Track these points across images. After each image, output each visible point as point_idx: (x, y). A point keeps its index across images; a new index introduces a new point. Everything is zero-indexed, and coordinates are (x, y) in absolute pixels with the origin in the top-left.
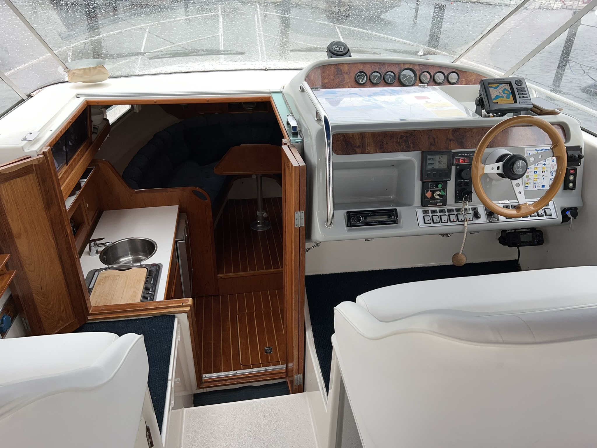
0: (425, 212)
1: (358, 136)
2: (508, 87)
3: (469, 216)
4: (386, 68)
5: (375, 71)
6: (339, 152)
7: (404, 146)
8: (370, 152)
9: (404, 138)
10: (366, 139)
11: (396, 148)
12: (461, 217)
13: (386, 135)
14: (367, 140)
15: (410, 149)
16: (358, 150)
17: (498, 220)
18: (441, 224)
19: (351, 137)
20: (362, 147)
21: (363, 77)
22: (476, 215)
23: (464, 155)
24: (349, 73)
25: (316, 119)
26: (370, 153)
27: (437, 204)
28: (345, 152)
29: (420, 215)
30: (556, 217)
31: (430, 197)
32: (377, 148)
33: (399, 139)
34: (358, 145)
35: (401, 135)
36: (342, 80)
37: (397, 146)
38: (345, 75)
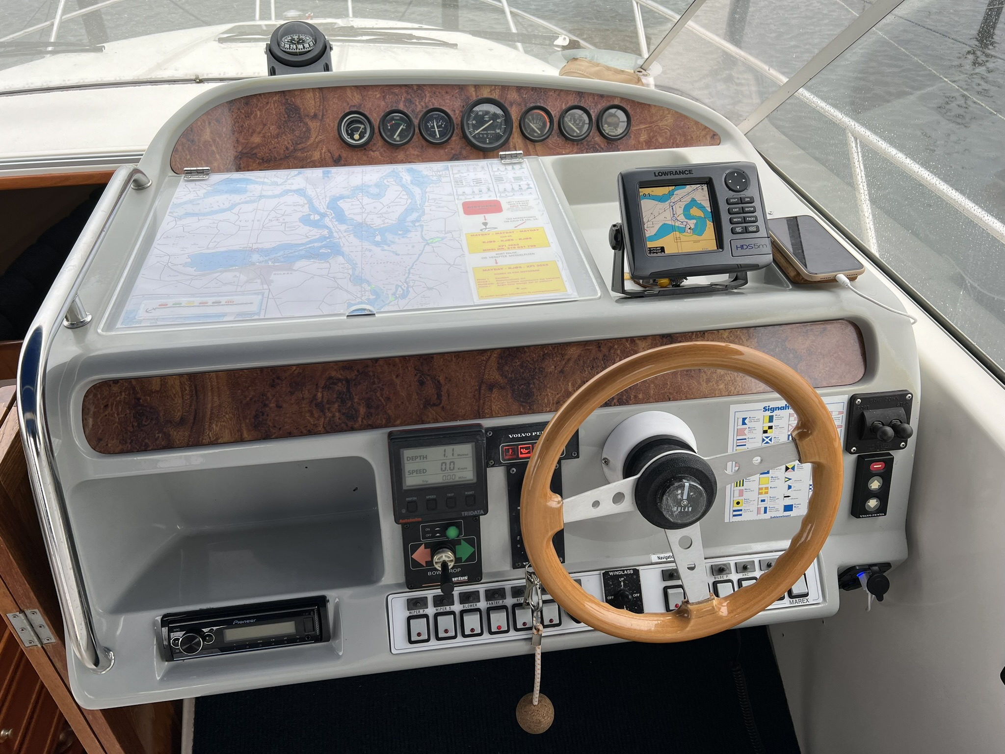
0: (413, 604)
1: (182, 384)
2: (701, 194)
4: (427, 101)
6: (109, 445)
7: (337, 414)
8: (217, 439)
9: (340, 387)
10: (210, 394)
11: (309, 422)
13: (278, 378)
14: (213, 399)
16: (177, 435)
18: (458, 641)
19: (158, 389)
20: (194, 423)
23: (528, 434)
24: (320, 117)
26: (219, 441)
27: (454, 578)
29: (400, 613)
30: (821, 600)
31: (426, 562)
32: (243, 425)
33: (320, 390)
34: (178, 415)
35: (330, 378)
36: (302, 136)
37: (312, 415)
38: (310, 123)
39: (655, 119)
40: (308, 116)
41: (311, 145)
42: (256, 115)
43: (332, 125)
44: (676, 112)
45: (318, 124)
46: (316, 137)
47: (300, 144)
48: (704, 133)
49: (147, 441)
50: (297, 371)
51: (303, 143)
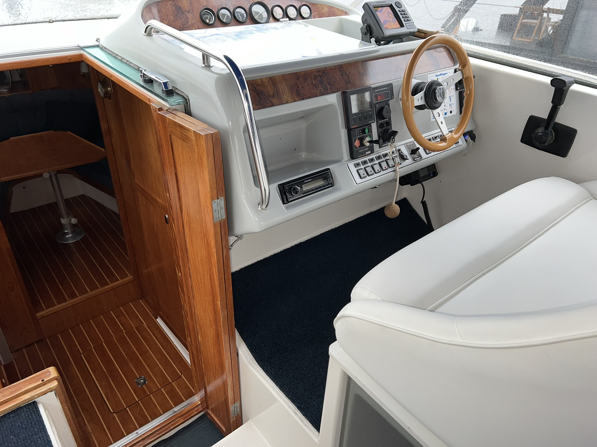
0: (357, 165)
1: (268, 81)
2: (389, 9)
3: (398, 160)
5: (221, 7)
7: (321, 88)
8: (288, 101)
9: (319, 78)
10: (279, 84)
11: (314, 92)
12: (391, 163)
13: (299, 77)
14: (280, 86)
15: (328, 91)
16: (274, 101)
17: (421, 157)
18: (375, 175)
19: (261, 83)
20: (278, 96)
21: (209, 16)
22: (403, 158)
23: (380, 90)
24: (191, 11)
25: (203, 65)
26: (289, 102)
27: (366, 153)
28: (260, 105)
29: (354, 170)
30: (462, 144)
31: (359, 146)
32: (294, 95)
33: (313, 80)
34: (271, 93)
35: (315, 75)
36: (185, 21)
37: (314, 90)
38: (187, 15)
39: (320, 9)
40: (186, 11)
41: (190, 25)
42: (163, 11)
43: (197, 15)
44: (328, 6)
45: (191, 15)
46: (192, 21)
47: (185, 24)
48: (341, 12)
49: (265, 104)
50: (303, 73)
51: (187, 24)
